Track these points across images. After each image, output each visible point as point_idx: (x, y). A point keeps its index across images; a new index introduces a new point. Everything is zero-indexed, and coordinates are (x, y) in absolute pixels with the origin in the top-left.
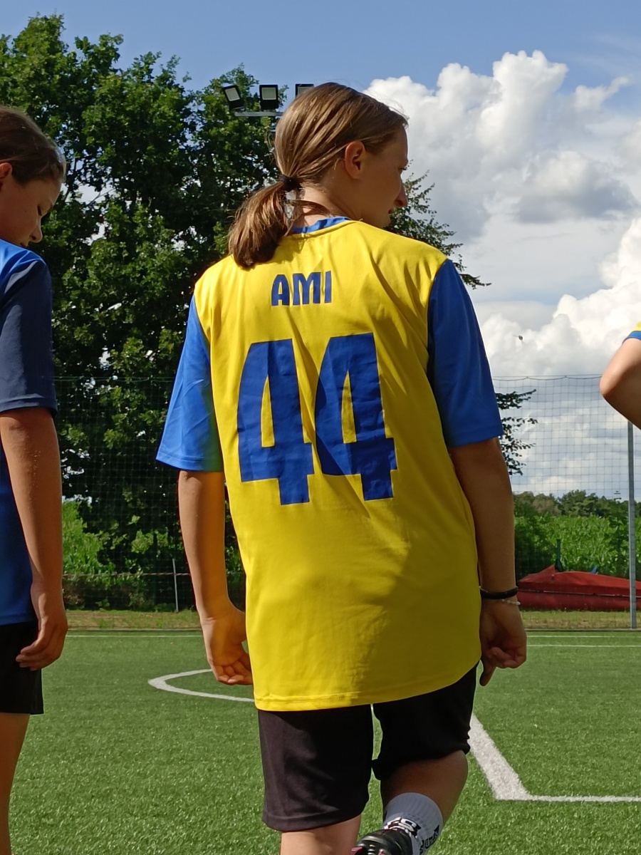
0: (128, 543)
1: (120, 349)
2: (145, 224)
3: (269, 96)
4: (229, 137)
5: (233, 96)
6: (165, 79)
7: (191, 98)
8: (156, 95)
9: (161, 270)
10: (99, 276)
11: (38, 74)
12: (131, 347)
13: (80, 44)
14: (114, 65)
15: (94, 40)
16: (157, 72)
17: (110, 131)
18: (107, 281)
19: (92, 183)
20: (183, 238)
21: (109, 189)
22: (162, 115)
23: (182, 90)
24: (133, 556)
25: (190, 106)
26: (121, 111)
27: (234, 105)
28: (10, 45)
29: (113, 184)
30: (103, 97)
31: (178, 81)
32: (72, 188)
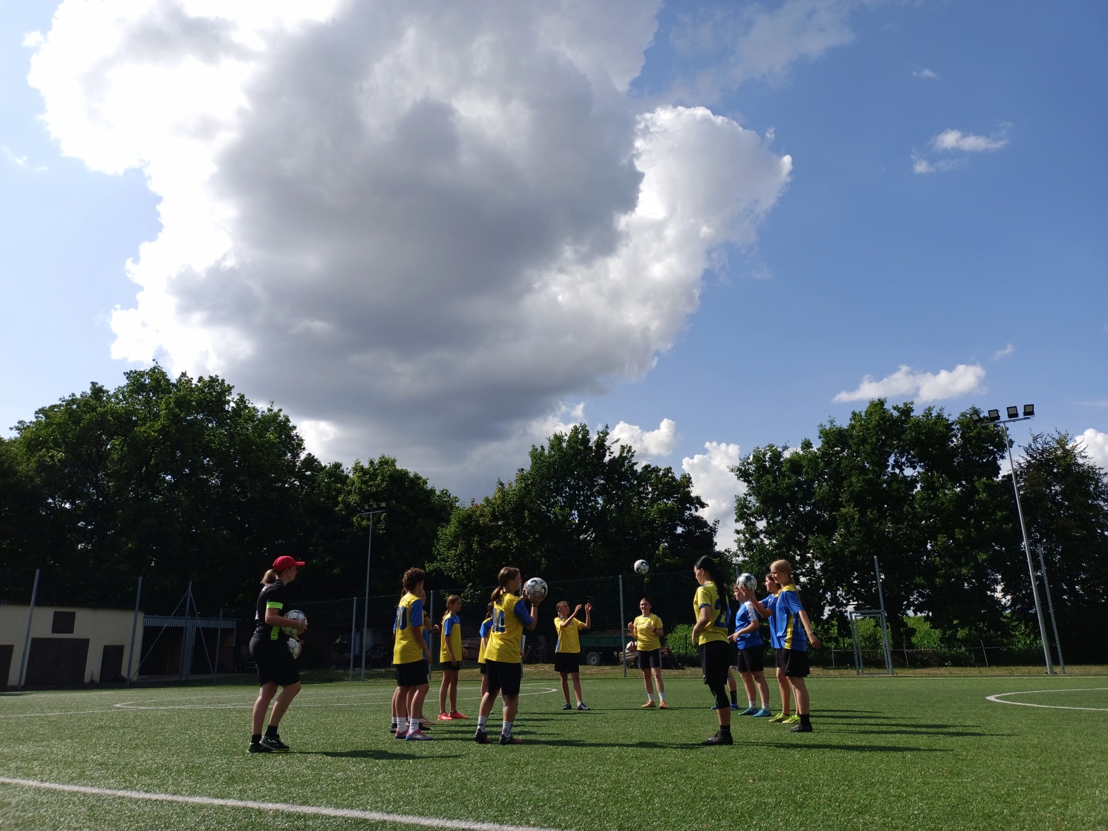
0: (955, 634)
1: (936, 540)
2: (939, 481)
3: (994, 415)
4: (974, 438)
5: (975, 418)
6: (939, 416)
7: (952, 424)
8: (935, 423)
9: (950, 501)
10: (920, 507)
11: (879, 423)
12: (941, 539)
13: (895, 408)
14: (912, 414)
15: (901, 406)
16: (934, 414)
17: (916, 443)
18: (925, 509)
19: (911, 467)
20: (959, 487)
21: (919, 469)
22: (941, 431)
23: (948, 420)
24: (959, 640)
25: (953, 427)
26: (919, 433)
27: (976, 421)
28: (863, 414)
29: (920, 466)
30: (910, 428)
31: (945, 416)
32: (901, 470)
